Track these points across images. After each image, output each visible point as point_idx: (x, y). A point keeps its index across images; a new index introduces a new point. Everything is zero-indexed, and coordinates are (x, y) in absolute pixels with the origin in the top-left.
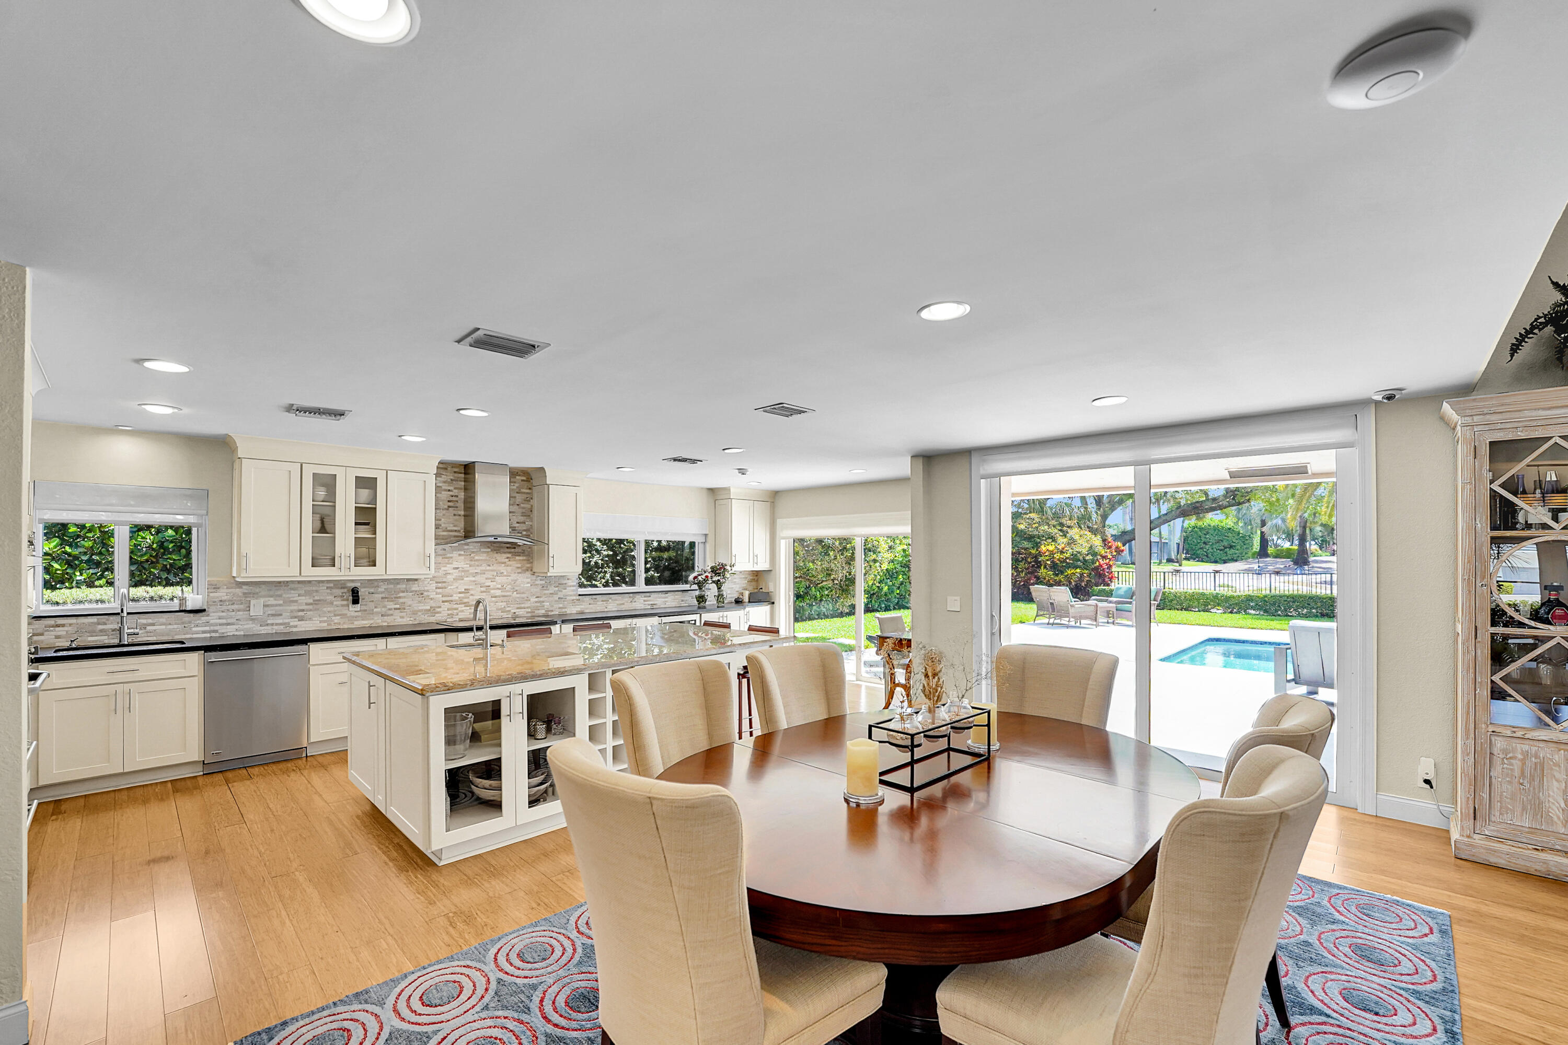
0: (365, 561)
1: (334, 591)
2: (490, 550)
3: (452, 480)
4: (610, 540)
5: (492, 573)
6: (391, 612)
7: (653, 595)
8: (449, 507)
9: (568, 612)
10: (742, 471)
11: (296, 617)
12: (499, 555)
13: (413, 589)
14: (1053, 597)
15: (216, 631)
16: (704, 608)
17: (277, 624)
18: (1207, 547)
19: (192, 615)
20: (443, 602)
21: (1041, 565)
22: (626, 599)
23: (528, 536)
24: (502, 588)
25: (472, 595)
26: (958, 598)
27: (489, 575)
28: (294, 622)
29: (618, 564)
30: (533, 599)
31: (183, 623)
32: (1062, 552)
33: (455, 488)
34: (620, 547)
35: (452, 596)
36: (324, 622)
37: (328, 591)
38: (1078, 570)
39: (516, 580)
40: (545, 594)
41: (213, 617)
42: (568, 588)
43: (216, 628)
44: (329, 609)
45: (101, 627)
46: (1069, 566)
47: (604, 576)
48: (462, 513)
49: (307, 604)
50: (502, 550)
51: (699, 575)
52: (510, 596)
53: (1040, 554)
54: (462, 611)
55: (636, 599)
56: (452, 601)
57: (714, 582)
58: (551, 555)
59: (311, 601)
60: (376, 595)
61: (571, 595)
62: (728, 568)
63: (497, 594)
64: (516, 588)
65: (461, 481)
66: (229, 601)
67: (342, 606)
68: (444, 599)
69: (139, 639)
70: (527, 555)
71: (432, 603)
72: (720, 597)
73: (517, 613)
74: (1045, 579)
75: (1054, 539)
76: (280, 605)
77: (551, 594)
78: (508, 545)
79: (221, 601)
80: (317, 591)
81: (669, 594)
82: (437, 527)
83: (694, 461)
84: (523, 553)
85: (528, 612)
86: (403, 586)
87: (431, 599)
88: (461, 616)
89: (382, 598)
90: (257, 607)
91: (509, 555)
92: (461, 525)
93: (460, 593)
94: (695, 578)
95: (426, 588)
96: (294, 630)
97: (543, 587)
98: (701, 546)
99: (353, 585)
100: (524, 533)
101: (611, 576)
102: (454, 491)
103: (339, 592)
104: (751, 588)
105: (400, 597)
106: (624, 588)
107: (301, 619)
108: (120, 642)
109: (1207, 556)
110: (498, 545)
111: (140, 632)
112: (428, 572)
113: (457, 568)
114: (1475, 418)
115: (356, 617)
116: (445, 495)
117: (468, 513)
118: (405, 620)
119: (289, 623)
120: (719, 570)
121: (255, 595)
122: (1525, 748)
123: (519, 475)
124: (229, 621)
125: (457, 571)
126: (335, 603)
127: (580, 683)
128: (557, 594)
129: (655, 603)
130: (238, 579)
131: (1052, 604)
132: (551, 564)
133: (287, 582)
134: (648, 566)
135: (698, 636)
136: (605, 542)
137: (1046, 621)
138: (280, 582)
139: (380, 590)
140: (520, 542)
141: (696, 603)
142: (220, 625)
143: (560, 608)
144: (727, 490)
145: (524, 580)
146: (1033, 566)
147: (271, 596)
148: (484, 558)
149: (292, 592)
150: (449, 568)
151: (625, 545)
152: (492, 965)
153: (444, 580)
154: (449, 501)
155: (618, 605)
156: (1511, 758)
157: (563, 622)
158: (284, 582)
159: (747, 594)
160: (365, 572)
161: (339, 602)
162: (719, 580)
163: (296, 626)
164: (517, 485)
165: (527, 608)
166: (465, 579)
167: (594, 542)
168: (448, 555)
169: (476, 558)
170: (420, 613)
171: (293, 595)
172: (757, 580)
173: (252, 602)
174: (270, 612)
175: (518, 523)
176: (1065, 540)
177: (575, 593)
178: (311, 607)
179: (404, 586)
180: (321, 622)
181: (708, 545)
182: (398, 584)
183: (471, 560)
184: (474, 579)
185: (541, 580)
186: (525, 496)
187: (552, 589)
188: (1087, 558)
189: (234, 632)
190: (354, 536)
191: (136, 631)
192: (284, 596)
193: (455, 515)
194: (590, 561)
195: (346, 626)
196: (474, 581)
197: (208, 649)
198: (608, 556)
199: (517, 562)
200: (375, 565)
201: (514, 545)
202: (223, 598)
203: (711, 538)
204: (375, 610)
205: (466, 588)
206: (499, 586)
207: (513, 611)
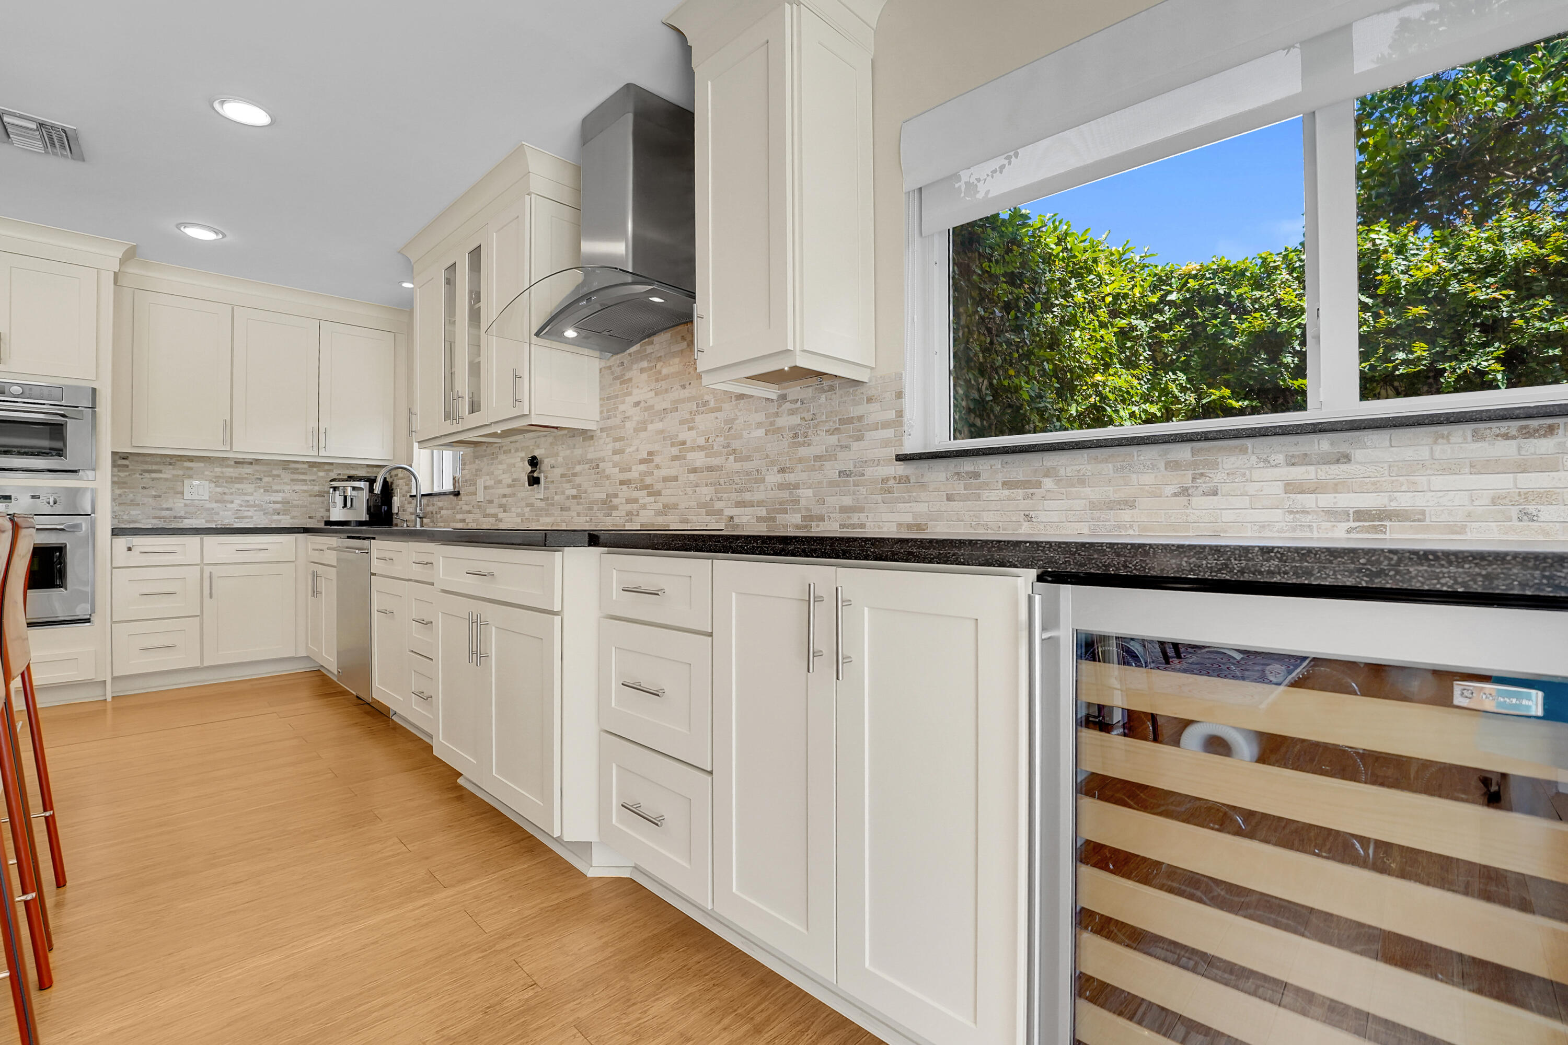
6: (567, 503)
11: (503, 506)
15: (465, 520)
17: (491, 516)
19: (455, 498)
20: (622, 483)
22: (1148, 478)
28: (502, 514)
30: (773, 478)
31: (453, 508)
37: (522, 464)
39: (730, 422)
40: (800, 460)
41: (463, 503)
42: (869, 435)
43: (464, 516)
44: (523, 495)
49: (509, 486)
52: (719, 468)
54: (644, 507)
55: (1218, 477)
59: (512, 482)
61: (877, 462)
63: (698, 464)
64: (736, 444)
66: (469, 480)
71: (608, 487)
73: (736, 520)
76: (494, 488)
77: (818, 458)
79: (466, 481)
80: (515, 465)
85: (759, 519)
86: (579, 452)
87: (608, 477)
89: (562, 476)
93: (642, 461)
95: (601, 454)
96: (502, 526)
97: (796, 436)
105: (577, 475)
107: (506, 510)
113: (638, 403)
115: (541, 510)
118: (582, 520)
119: (499, 515)
121: (480, 473)
124: (470, 508)
125: (638, 408)
126: (526, 484)
129: (1404, 501)
142: (466, 512)
143: (844, 510)
147: (488, 474)
149: (501, 467)
150: (627, 405)
153: (622, 433)
155: (1094, 506)
163: (503, 521)
166: (650, 427)
168: (627, 376)
171: (501, 472)
173: (478, 482)
174: (487, 498)
177: (890, 450)
178: (511, 491)
180: (518, 515)
183: (657, 380)
185: (792, 412)
187: (822, 442)
189: (472, 523)
192: (497, 473)
195: (533, 526)
196: (662, 431)
202: (467, 476)
205: (650, 447)
206: (701, 441)
207: (728, 512)
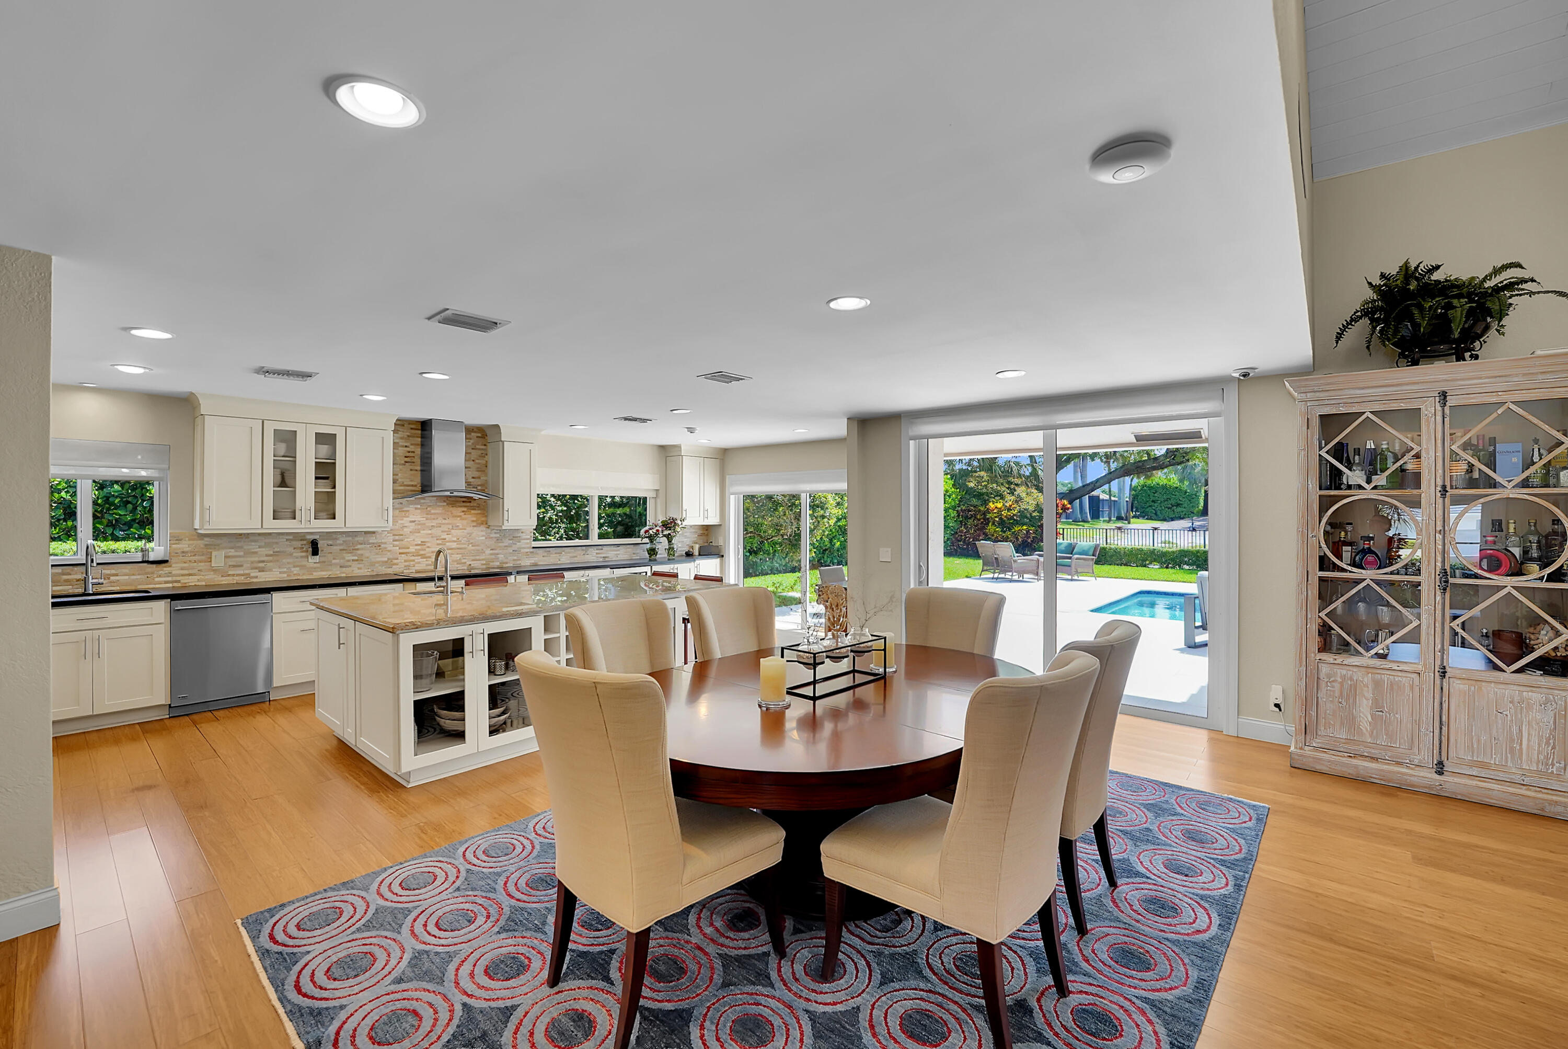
0: (323, 514)
1: (294, 543)
2: (445, 504)
3: (408, 436)
4: (565, 496)
5: (448, 526)
6: (349, 563)
7: (605, 548)
8: (406, 462)
9: (522, 564)
10: (691, 430)
11: (256, 568)
12: (454, 508)
13: (371, 541)
14: (998, 552)
15: (179, 582)
16: (655, 560)
17: (238, 575)
18: (1156, 505)
19: (154, 566)
20: (400, 554)
21: (989, 522)
22: (580, 552)
23: (483, 491)
24: (458, 541)
25: (428, 547)
26: (889, 549)
27: (445, 528)
28: (254, 573)
29: (571, 519)
30: (488, 552)
31: (146, 573)
32: (1009, 510)
33: (412, 444)
34: (574, 503)
35: (408, 548)
36: (284, 572)
37: (288, 543)
38: (1025, 527)
39: (470, 534)
40: (500, 547)
41: (175, 568)
42: (523, 542)
43: (178, 578)
44: (288, 560)
45: (65, 577)
46: (1017, 523)
47: (559, 531)
48: (419, 468)
49: (267, 556)
50: (458, 504)
51: (651, 529)
52: (465, 548)
53: (988, 511)
54: (419, 563)
55: (588, 552)
56: (408, 553)
57: (664, 536)
58: (506, 509)
59: (272, 553)
60: (335, 547)
61: (524, 548)
62: (679, 522)
63: (455, 547)
64: (471, 541)
65: (418, 437)
66: (191, 552)
67: (302, 557)
68: (401, 551)
69: (103, 589)
70: (484, 509)
71: (389, 555)
72: (670, 550)
73: (473, 565)
74: (993, 535)
75: (1002, 497)
76: (240, 556)
77: (505, 546)
78: (464, 499)
79: (183, 552)
80: (277, 543)
81: (621, 547)
82: (394, 482)
83: (644, 421)
84: (478, 507)
85: (483, 564)
86: (360, 539)
87: (389, 551)
88: (418, 567)
89: (341, 550)
90: (218, 558)
91: (465, 509)
92: (417, 480)
93: (417, 545)
94: (646, 532)
95: (383, 541)
96: (255, 580)
97: (498, 540)
98: (653, 501)
99: (312, 537)
100: (479, 488)
101: (565, 532)
102: (411, 447)
103: (298, 544)
104: (701, 542)
105: (358, 549)
106: (577, 542)
107: (262, 570)
108: (85, 590)
109: (1156, 514)
110: (454, 499)
111: (105, 582)
112: (387, 525)
113: (414, 521)
114: (1309, 395)
115: (315, 568)
116: (402, 451)
117: (424, 468)
118: (362, 571)
119: (249, 574)
120: (669, 525)
121: (216, 547)
122: (1344, 672)
123: (475, 432)
124: (191, 572)
125: (413, 524)
126: (294, 554)
127: (536, 624)
128: (511, 547)
129: (608, 555)
130: (200, 531)
131: (996, 559)
132: (506, 518)
133: (248, 534)
134: (602, 521)
135: (650, 588)
136: (558, 497)
137: (991, 575)
138: (241, 534)
139: (338, 542)
140: (476, 497)
141: (647, 556)
142: (183, 575)
143: (514, 560)
144: (678, 447)
145: (479, 534)
146: (982, 522)
147: (232, 548)
148: (440, 512)
149: (253, 543)
150: (406, 521)
151: (578, 501)
152: (462, 860)
153: (401, 533)
154: (406, 457)
155: (570, 557)
156: (1333, 681)
157: (518, 573)
158: (244, 534)
159: (697, 547)
160: (325, 525)
161: (298, 554)
162: (669, 534)
163: (256, 577)
164: (472, 441)
165: (483, 560)
166: (422, 532)
167: (548, 497)
168: (405, 509)
169: (433, 511)
170: (377, 565)
171: (253, 547)
172: (707, 535)
173: (214, 553)
174: (231, 564)
175: (473, 478)
176: (1013, 498)
177: (528, 546)
178: (271, 558)
179: (362, 539)
180: (280, 573)
181: (658, 500)
182: (356, 536)
183: (428, 514)
184: (430, 532)
185: (495, 533)
186: (479, 452)
187: (507, 542)
188: (1034, 514)
189: (195, 582)
190: (314, 490)
191: (101, 581)
192: (245, 547)
193: (411, 470)
194: (544, 517)
195: (305, 577)
196: (431, 534)
197: (174, 597)
198: (562, 511)
199: (472, 516)
200: (334, 518)
201: (470, 500)
202: (187, 549)
203: (662, 494)
204: (334, 561)
205: (423, 540)
206: (455, 539)
207: (468, 563)
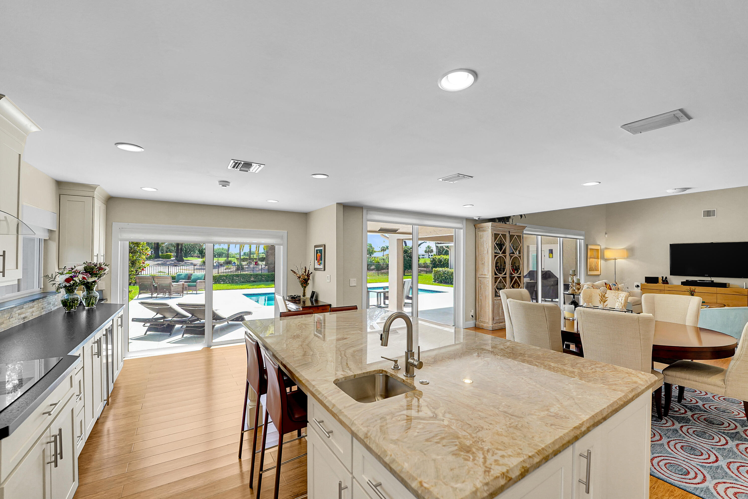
26: (355, 279)
203: (57, 236)
